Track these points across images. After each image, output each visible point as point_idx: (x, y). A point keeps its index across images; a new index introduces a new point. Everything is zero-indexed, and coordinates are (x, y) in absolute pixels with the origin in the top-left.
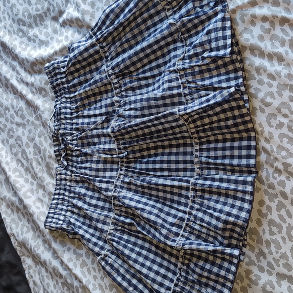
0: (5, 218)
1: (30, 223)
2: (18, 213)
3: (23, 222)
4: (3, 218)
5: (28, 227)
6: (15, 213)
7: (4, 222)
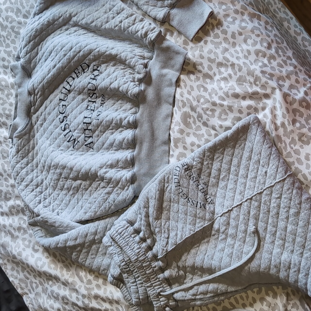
0: (13, 281)
1: (37, 278)
2: (23, 273)
3: (30, 280)
4: (11, 281)
5: (36, 283)
6: (21, 273)
7: (13, 285)
